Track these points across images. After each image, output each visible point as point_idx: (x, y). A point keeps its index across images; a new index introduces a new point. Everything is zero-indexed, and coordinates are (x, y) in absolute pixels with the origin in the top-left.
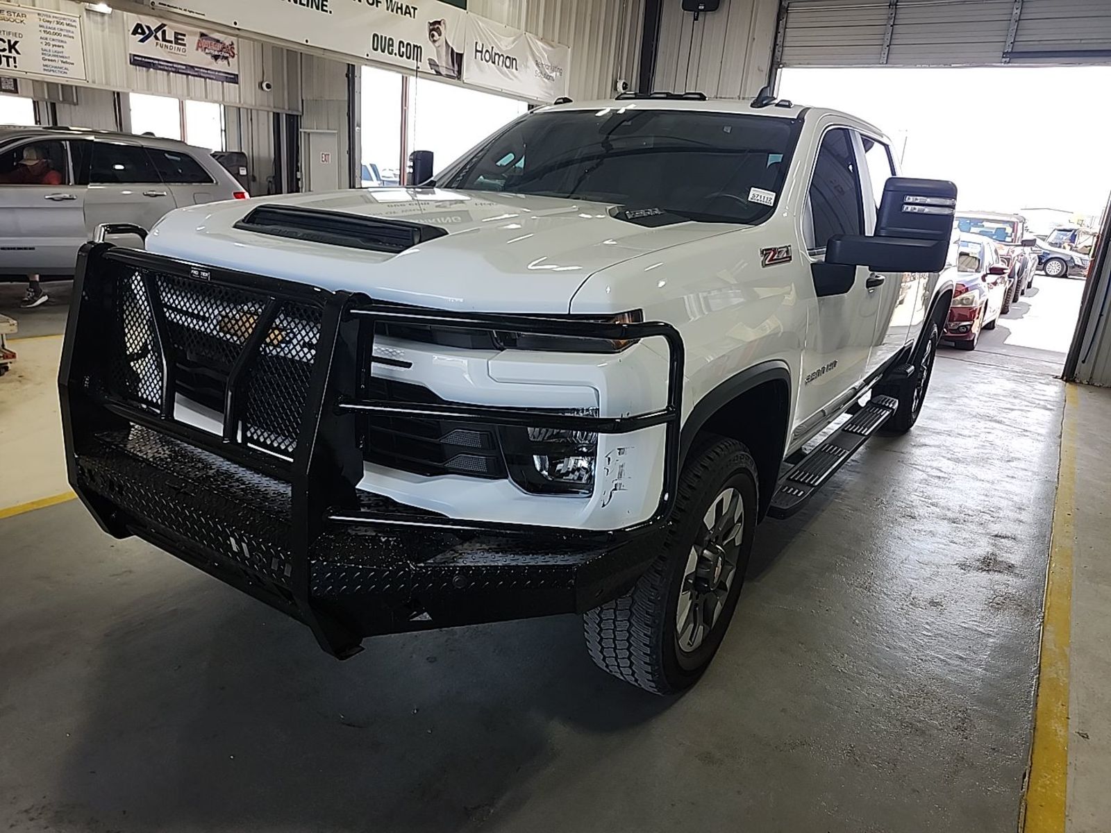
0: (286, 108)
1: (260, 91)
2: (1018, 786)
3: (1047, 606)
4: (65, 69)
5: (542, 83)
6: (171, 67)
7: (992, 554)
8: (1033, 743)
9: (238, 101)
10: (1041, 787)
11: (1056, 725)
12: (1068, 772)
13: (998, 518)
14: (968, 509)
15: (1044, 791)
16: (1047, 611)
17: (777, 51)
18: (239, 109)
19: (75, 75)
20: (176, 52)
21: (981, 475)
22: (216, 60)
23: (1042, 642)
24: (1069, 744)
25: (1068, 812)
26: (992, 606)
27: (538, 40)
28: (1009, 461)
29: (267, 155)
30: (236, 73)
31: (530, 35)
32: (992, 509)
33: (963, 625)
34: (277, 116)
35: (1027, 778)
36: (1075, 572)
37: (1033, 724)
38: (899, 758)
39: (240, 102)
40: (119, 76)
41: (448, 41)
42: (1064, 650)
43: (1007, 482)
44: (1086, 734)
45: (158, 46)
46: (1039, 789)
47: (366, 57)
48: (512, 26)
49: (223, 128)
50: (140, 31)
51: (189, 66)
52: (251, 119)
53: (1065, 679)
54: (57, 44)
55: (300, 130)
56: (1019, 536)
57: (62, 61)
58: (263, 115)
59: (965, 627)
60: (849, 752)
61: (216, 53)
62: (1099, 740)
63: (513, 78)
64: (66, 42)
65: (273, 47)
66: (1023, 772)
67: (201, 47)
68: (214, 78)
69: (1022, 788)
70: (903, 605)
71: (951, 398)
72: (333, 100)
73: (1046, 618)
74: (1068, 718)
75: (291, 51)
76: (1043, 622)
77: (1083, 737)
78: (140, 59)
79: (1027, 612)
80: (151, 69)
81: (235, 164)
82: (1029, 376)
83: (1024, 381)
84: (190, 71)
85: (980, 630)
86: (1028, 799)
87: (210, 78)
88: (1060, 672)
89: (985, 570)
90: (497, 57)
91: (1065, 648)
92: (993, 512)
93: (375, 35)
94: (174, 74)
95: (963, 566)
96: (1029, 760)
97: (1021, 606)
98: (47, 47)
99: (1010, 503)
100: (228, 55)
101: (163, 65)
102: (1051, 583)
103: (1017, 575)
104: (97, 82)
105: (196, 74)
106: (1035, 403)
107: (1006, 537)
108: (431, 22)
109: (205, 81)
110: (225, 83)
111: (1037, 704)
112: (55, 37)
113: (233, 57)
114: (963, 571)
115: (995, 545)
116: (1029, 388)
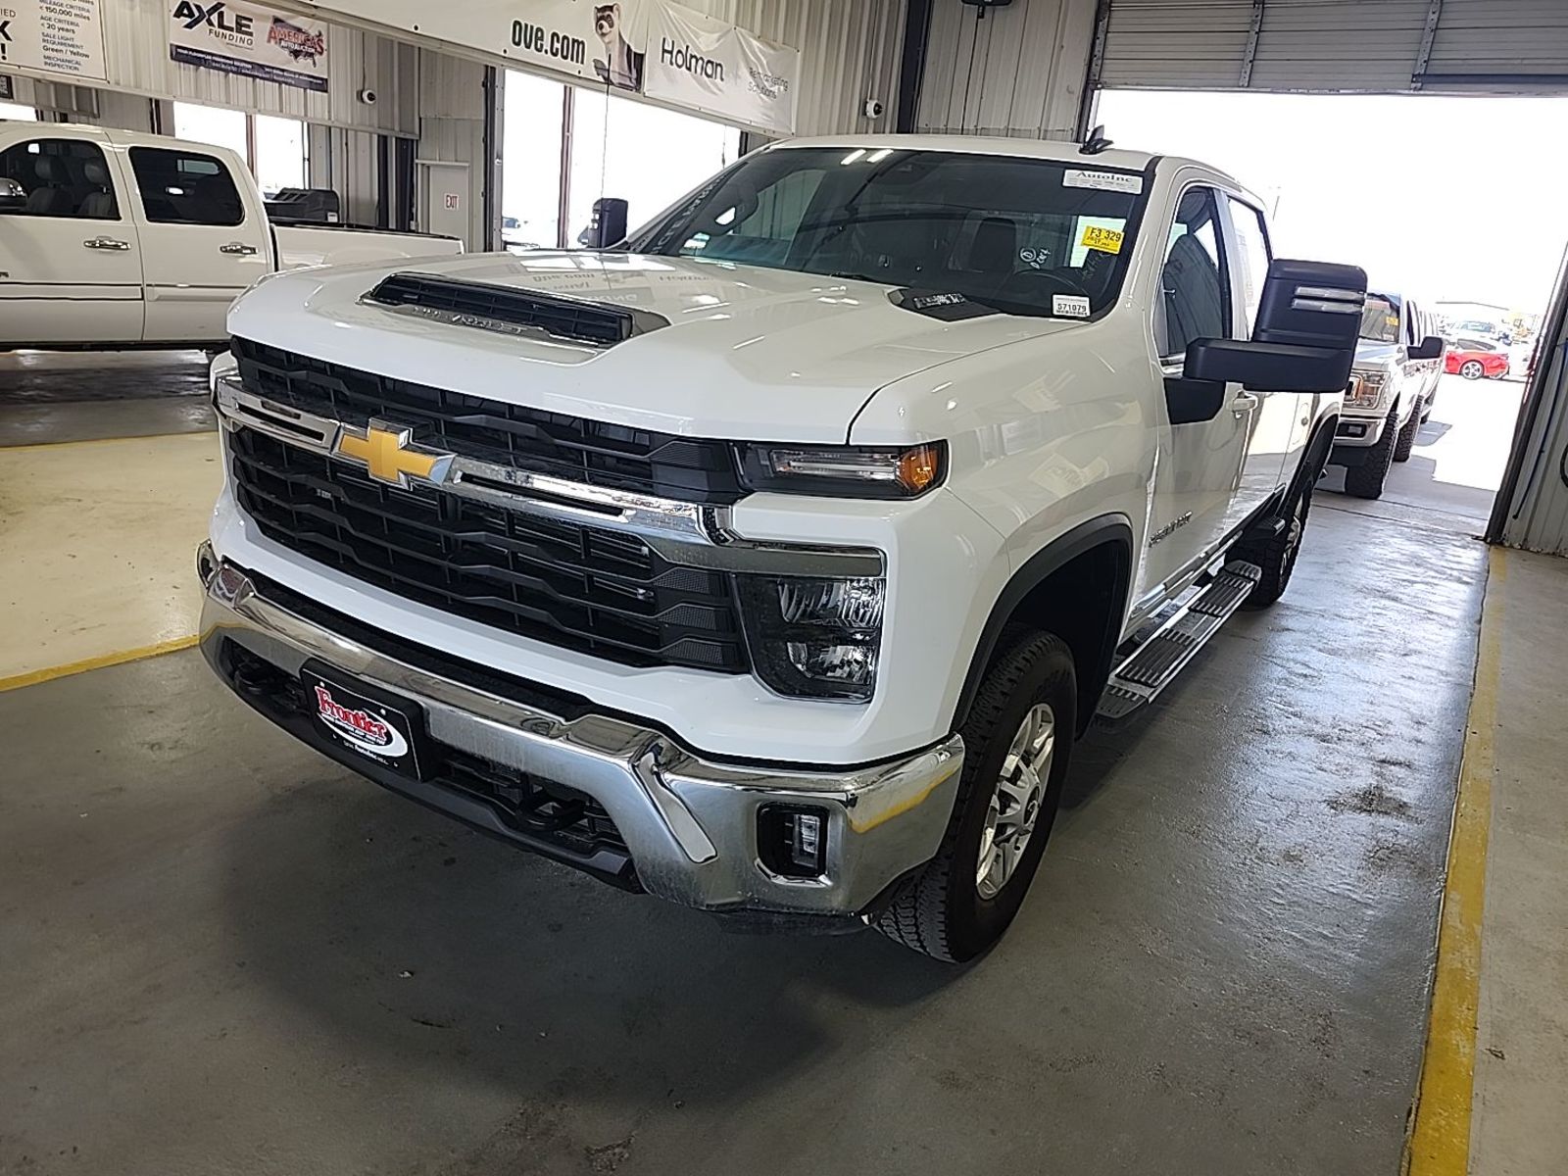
0: (397, 128)
1: (359, 104)
2: (1399, 1127)
3: (1452, 865)
4: (77, 63)
5: (759, 100)
6: (230, 65)
7: (1377, 787)
8: (1424, 1064)
9: (327, 118)
10: (1433, 1129)
11: (1458, 1038)
12: (1473, 1108)
13: (1387, 735)
14: (1345, 722)
15: (1437, 1135)
16: (1450, 872)
17: (1094, 65)
18: (330, 128)
19: (91, 72)
20: (238, 43)
21: (1365, 674)
22: (296, 57)
23: (1442, 915)
24: (1476, 1067)
25: (1472, 1167)
26: (1373, 863)
27: (755, 38)
28: (1405, 655)
29: (368, 196)
30: (325, 77)
31: (743, 30)
32: (1381, 724)
33: (1331, 889)
34: (383, 141)
35: (1413, 1116)
36: (1493, 814)
37: (1425, 1036)
38: (1229, 1083)
39: (330, 119)
40: (156, 77)
41: (622, 34)
42: (1473, 928)
43: (1402, 685)
44: (1500, 1052)
45: (213, 35)
46: (1430, 1132)
47: (502, 54)
48: (716, 17)
49: (307, 156)
50: (185, 11)
51: (258, 64)
52: (347, 144)
53: (1472, 971)
54: (66, 26)
55: (416, 161)
56: (1416, 762)
57: (72, 52)
58: (363, 138)
59: (1333, 893)
60: (1156, 1074)
61: (297, 47)
62: (1520, 1060)
63: (717, 92)
64: (77, 25)
65: (379, 38)
66: (1408, 1108)
67: (275, 38)
68: (293, 82)
69: (1406, 1131)
70: (1245, 859)
71: (1327, 564)
72: (463, 119)
73: (1449, 881)
74: (1476, 1029)
75: (404, 44)
76: (1445, 886)
77: (1496, 1056)
78: (186, 52)
79: (1422, 872)
80: (202, 68)
81: (321, 207)
82: (1438, 535)
83: (1431, 543)
84: (258, 71)
85: (1354, 896)
86: (1413, 1147)
87: (286, 83)
88: (1467, 960)
89: (1365, 810)
90: (694, 60)
91: (1475, 925)
92: (1381, 729)
93: (517, 23)
94: (235, 76)
95: (1333, 804)
96: (1418, 1089)
97: (1413, 863)
98: (50, 31)
99: (1405, 715)
100: (313, 50)
101: (219, 62)
102: (1458, 830)
103: (1410, 819)
104: (121, 82)
105: (267, 76)
106: (1444, 574)
107: (1397, 763)
108: (599, 6)
109: (280, 87)
110: (308, 91)
111: (1431, 1006)
112: (63, 17)
113: (321, 53)
114: (1333, 811)
115: (1380, 775)
116: (1438, 552)
